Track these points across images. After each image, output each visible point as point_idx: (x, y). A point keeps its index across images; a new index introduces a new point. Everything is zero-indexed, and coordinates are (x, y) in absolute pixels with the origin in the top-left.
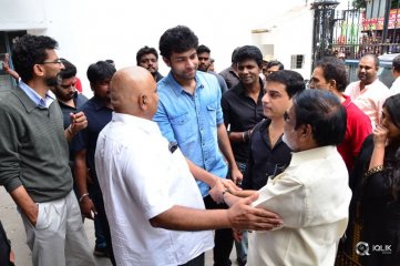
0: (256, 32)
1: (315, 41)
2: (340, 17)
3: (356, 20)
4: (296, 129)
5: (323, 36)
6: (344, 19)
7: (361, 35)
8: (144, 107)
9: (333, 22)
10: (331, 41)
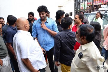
0: (59, 7)
1: (75, 8)
2: (81, 2)
3: (85, 3)
4: (80, 37)
5: (77, 7)
6: (82, 2)
7: (87, 7)
8: (26, 27)
9: (79, 3)
10: (79, 8)
